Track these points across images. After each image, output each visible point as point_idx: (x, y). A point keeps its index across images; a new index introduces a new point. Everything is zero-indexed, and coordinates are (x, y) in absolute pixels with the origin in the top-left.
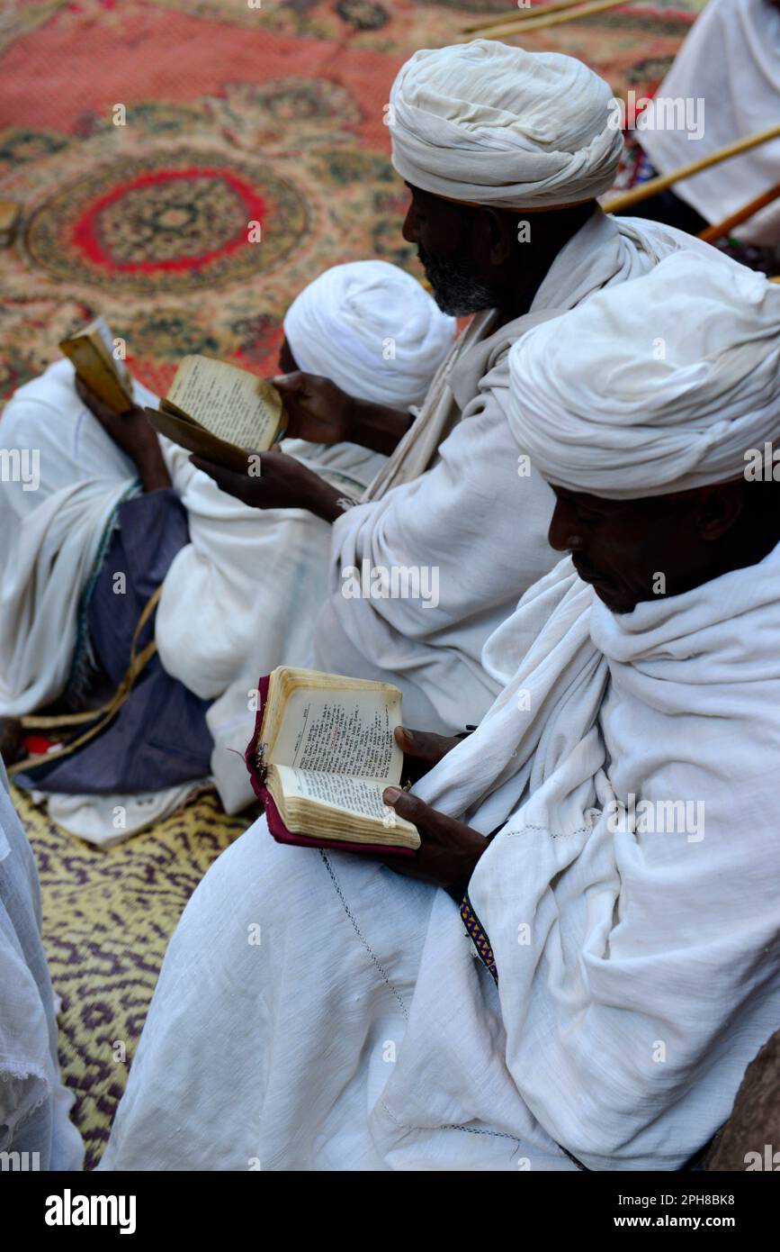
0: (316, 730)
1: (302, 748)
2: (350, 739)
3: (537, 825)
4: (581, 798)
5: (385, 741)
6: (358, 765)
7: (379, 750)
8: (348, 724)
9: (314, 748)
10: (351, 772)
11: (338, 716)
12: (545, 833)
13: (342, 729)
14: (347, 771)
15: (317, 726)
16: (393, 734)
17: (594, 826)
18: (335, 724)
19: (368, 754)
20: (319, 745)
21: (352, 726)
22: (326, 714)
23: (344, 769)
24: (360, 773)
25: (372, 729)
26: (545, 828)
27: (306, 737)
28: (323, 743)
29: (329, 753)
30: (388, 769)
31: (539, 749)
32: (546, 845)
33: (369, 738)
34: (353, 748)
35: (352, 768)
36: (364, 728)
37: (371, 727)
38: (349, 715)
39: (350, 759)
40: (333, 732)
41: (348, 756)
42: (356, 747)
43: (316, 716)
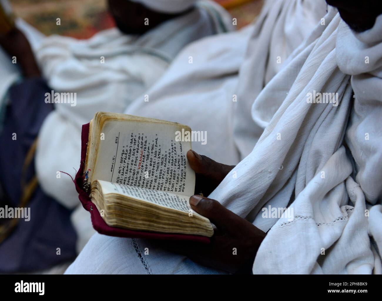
0: (126, 154)
1: (116, 170)
2: (153, 160)
3: (304, 215)
4: (337, 196)
5: (180, 163)
6: (161, 182)
7: (176, 170)
8: (150, 148)
9: (126, 169)
10: (156, 188)
11: (142, 142)
12: (311, 221)
13: (146, 153)
14: (152, 187)
15: (127, 151)
16: (186, 158)
17: (349, 216)
18: (140, 149)
19: (168, 173)
20: (129, 167)
21: (154, 151)
22: (133, 141)
23: (150, 186)
24: (163, 189)
25: (170, 153)
26: (310, 217)
27: (118, 160)
28: (132, 164)
29: (138, 172)
30: (184, 185)
31: (300, 165)
32: (312, 230)
33: (168, 160)
34: (156, 168)
35: (156, 184)
36: (163, 152)
37: (168, 152)
38: (151, 142)
39: (154, 178)
40: (139, 155)
41: (153, 175)
42: (158, 168)
43: (125, 143)
